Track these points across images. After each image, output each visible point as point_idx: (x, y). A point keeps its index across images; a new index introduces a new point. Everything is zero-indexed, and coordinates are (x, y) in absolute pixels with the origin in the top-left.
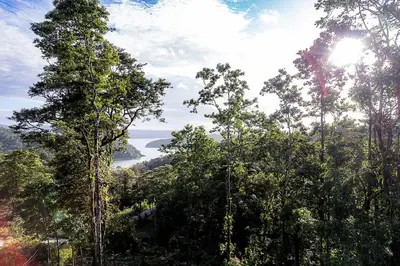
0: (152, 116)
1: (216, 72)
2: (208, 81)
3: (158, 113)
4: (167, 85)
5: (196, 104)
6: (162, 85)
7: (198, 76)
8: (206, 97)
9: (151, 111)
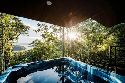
0: (26, 34)
1: (41, 25)
2: (40, 27)
3: (27, 33)
4: (30, 27)
5: (37, 31)
6: (28, 27)
7: (37, 25)
8: (39, 30)
9: (25, 33)
